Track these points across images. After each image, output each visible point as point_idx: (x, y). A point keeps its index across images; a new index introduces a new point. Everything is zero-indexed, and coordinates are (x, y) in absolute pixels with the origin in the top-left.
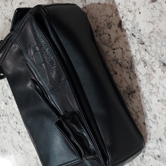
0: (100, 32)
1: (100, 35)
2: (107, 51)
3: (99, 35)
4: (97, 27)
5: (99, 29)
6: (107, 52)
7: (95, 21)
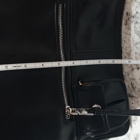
0: (137, 19)
1: (137, 23)
2: (138, 42)
3: (135, 22)
4: (137, 12)
5: (137, 16)
6: (136, 44)
7: (137, 6)
